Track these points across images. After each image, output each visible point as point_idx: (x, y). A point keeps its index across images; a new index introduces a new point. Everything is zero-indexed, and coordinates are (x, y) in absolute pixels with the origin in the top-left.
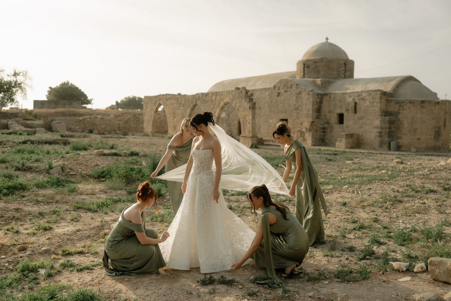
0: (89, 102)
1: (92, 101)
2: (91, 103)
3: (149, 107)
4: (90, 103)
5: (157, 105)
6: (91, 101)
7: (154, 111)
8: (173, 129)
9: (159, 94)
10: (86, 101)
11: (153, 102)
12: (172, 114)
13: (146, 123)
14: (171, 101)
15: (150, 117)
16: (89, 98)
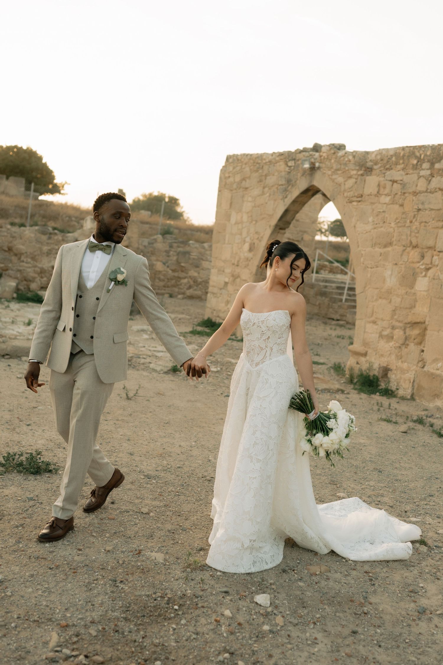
0: (56, 190)
1: (65, 186)
2: (62, 192)
3: (247, 206)
4: (59, 192)
5: (295, 193)
6: (63, 187)
7: (274, 221)
8: (398, 333)
9: (311, 146)
10: (50, 186)
11: (271, 180)
12: (399, 249)
13: (221, 271)
14: (396, 174)
15: (246, 247)
16: (57, 181)
